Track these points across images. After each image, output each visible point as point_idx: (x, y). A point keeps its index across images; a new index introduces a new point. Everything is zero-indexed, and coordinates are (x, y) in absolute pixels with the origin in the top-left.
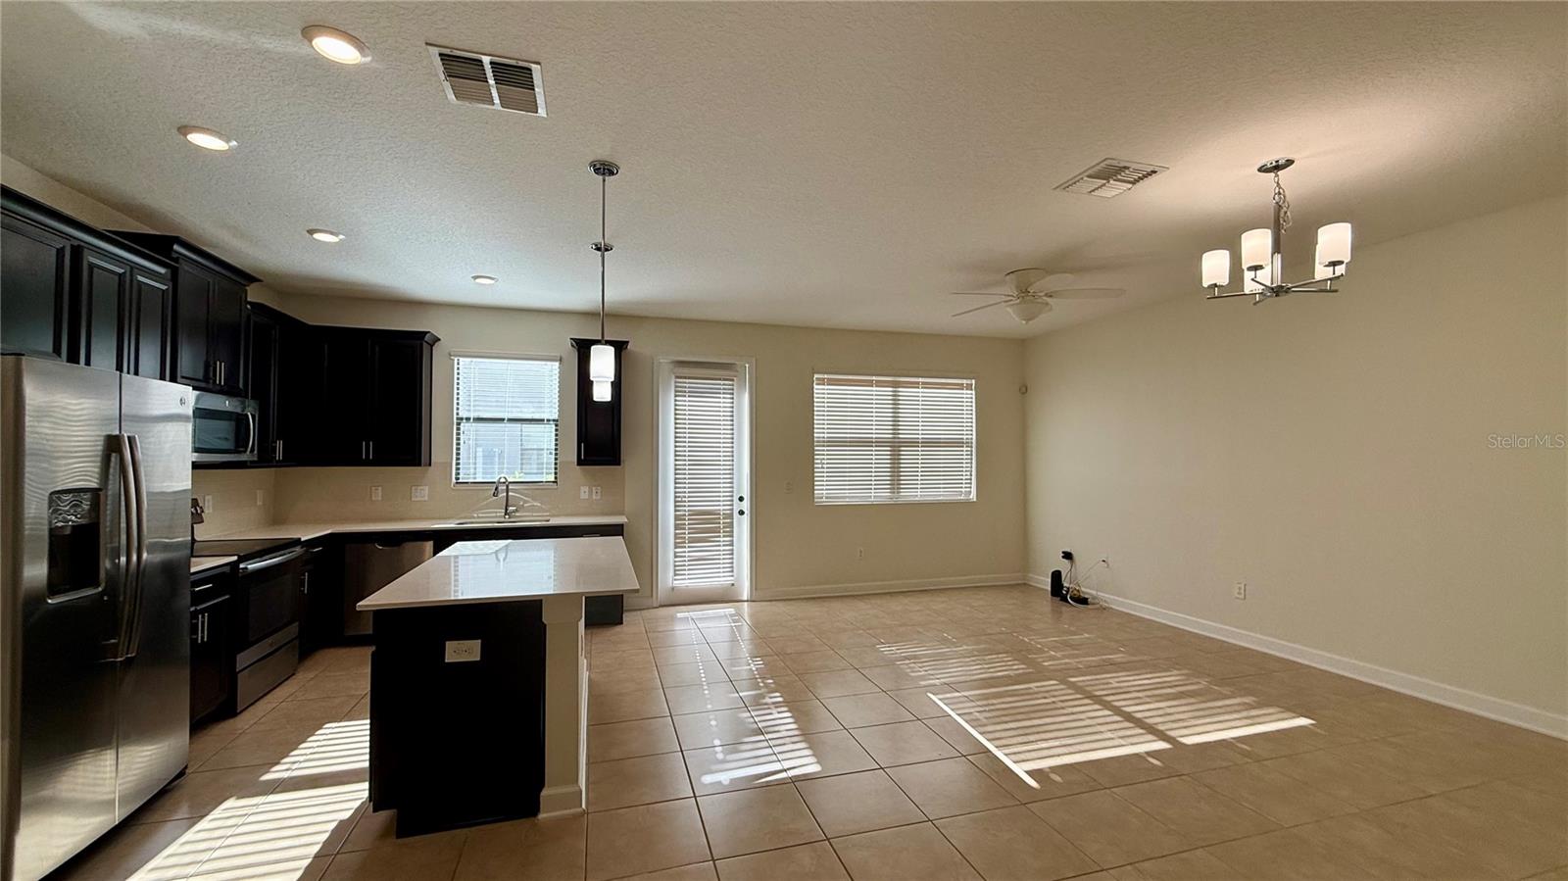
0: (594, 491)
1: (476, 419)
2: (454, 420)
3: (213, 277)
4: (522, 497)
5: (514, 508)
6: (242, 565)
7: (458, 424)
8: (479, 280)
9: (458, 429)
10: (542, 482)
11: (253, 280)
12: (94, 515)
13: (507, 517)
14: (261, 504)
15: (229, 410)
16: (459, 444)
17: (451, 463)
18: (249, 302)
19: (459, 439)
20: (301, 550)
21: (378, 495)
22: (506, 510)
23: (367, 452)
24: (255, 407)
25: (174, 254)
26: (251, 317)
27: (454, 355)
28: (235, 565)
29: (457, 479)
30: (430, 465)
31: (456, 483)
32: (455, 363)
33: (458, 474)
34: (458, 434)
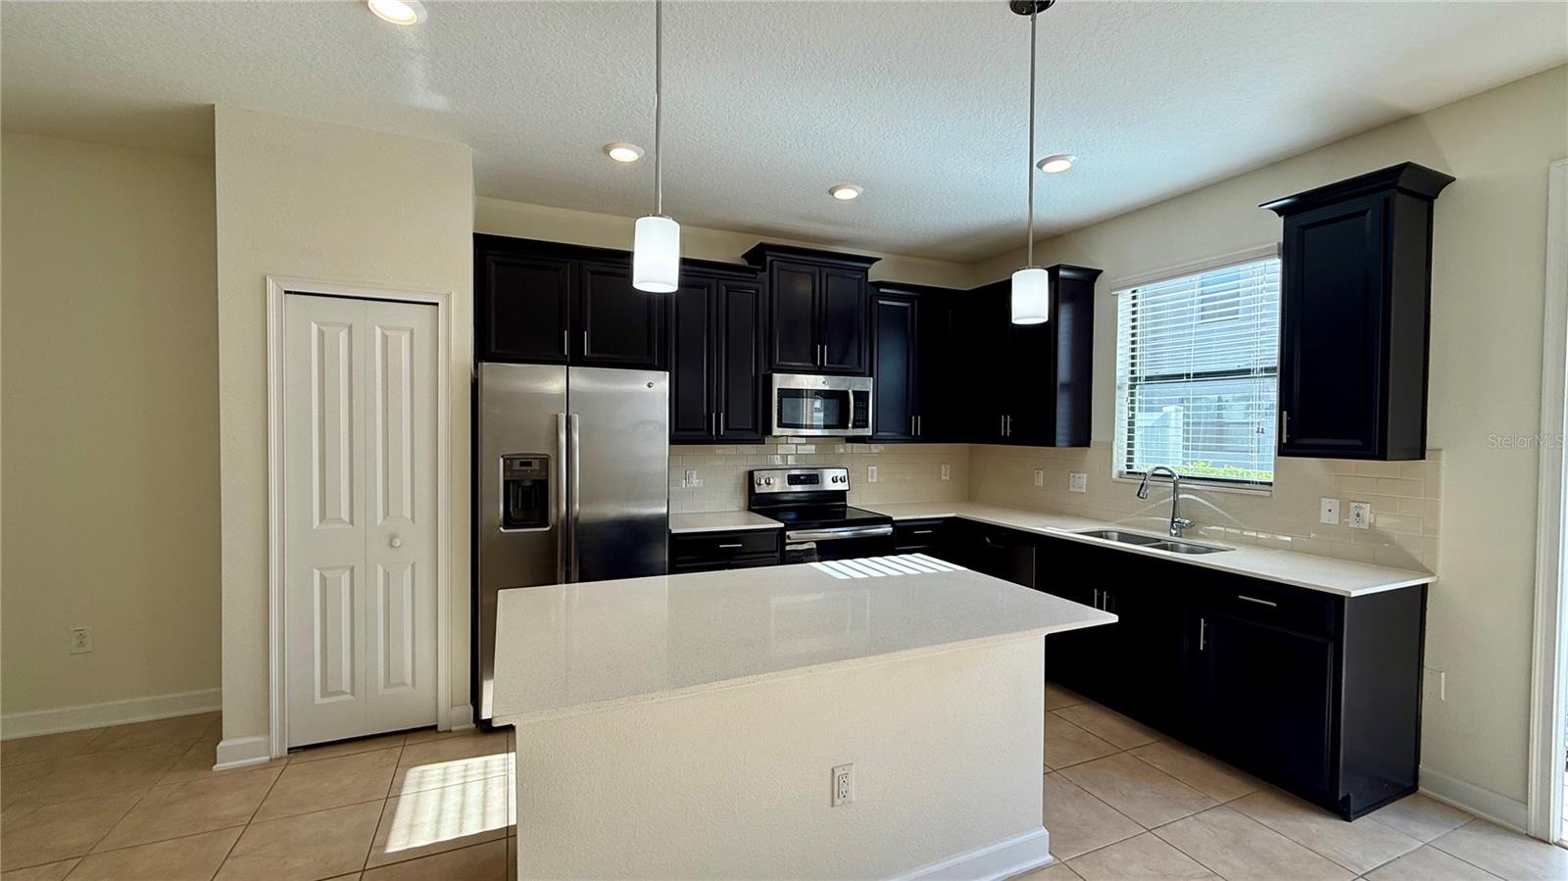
0: (1353, 511)
1: (1148, 378)
2: (1118, 382)
3: (817, 269)
4: (1207, 503)
5: (1187, 521)
6: (788, 533)
7: (1132, 387)
8: (1047, 168)
9: (1132, 394)
10: (1248, 482)
11: (871, 260)
12: (544, 474)
13: (1174, 532)
14: (948, 478)
15: (827, 388)
16: (1133, 416)
17: (1112, 444)
18: (872, 283)
19: (1132, 409)
20: (891, 529)
21: (1040, 480)
22: (1173, 522)
23: (1006, 428)
24: (867, 384)
25: (769, 259)
26: (874, 298)
27: (1117, 290)
28: (782, 531)
29: (1129, 467)
30: (1088, 445)
31: (1128, 473)
32: (1120, 300)
33: (1130, 460)
34: (1132, 402)
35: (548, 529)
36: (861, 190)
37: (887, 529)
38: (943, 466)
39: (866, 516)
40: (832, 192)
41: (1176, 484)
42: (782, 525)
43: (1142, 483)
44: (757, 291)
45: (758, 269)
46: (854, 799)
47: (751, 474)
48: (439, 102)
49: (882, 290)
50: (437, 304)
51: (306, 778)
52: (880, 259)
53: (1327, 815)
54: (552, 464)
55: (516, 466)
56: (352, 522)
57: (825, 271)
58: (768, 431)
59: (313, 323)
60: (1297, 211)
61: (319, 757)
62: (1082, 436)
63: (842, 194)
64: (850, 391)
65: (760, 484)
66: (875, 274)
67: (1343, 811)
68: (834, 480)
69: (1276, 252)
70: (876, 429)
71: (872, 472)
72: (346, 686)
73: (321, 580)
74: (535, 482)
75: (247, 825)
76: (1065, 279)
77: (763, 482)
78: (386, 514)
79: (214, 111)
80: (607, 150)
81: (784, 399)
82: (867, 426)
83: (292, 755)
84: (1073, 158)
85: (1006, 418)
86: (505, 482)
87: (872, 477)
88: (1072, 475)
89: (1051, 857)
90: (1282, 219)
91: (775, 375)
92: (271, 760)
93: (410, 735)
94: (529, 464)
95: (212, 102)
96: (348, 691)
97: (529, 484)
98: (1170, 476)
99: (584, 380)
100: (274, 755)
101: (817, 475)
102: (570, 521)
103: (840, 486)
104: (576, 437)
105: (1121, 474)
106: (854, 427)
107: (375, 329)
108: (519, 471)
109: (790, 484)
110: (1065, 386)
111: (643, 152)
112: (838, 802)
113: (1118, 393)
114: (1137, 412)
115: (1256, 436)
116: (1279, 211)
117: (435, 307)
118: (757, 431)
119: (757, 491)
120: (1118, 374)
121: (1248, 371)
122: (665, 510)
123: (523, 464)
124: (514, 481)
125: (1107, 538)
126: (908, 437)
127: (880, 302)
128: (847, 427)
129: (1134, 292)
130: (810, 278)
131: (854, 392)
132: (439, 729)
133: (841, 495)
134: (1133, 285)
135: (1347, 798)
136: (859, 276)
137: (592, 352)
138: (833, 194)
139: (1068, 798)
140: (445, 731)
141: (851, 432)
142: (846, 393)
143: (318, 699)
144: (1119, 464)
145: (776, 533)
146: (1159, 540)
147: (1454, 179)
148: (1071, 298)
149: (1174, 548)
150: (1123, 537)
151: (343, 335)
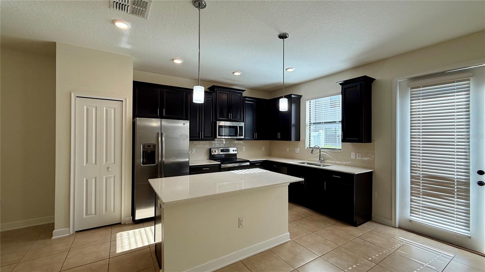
0: (358, 155)
1: (314, 123)
2: (306, 124)
3: (229, 93)
4: (327, 155)
5: (323, 159)
6: (221, 165)
7: (310, 125)
8: (288, 70)
9: (310, 127)
10: (336, 149)
11: (243, 91)
12: (154, 149)
13: (320, 162)
14: (264, 150)
15: (232, 125)
16: (310, 133)
17: (305, 140)
18: (243, 97)
19: (310, 131)
20: (249, 164)
21: (288, 149)
22: (320, 159)
23: (279, 136)
24: (242, 124)
25: (215, 89)
26: (244, 101)
27: (305, 101)
28: (220, 165)
29: (310, 146)
30: (299, 140)
31: (309, 147)
32: (307, 103)
33: (310, 144)
34: (310, 129)
35: (155, 165)
36: (241, 73)
37: (248, 164)
38: (263, 147)
39: (242, 160)
40: (233, 73)
41: (320, 150)
42: (220, 163)
43: (312, 150)
44: (212, 98)
45: (213, 92)
46: (244, 226)
47: (210, 149)
48: (128, 47)
49: (246, 99)
50: (123, 101)
51: (83, 239)
52: (245, 90)
53: (352, 226)
54: (157, 147)
55: (146, 147)
56: (96, 164)
57: (231, 93)
58: (215, 137)
59: (85, 106)
60: (344, 84)
61: (85, 233)
62: (298, 138)
63: (236, 74)
64: (238, 126)
65: (213, 152)
66: (244, 94)
67: (355, 225)
68: (234, 151)
69: (341, 93)
70: (245, 137)
71: (244, 148)
72: (93, 212)
73: (86, 181)
74: (152, 152)
75: (69, 251)
76: (293, 97)
77: (214, 151)
78: (106, 161)
79: (56, 44)
80: (173, 60)
81: (220, 128)
82: (242, 136)
83: (76, 233)
84: (294, 69)
85: (279, 133)
86: (143, 151)
87: (244, 150)
88: (296, 148)
89: (290, 239)
90: (341, 86)
91: (217, 122)
92: (70, 235)
93: (113, 226)
94: (150, 146)
95: (55, 41)
96: (94, 214)
97: (149, 152)
98: (319, 148)
99: (165, 123)
100: (71, 234)
101: (229, 149)
102: (162, 163)
103: (235, 152)
104: (164, 139)
105: (307, 148)
106: (239, 136)
107: (104, 108)
108: (147, 148)
109: (221, 152)
110: (294, 125)
111: (183, 61)
112: (240, 226)
113: (306, 127)
114: (311, 132)
115: (337, 138)
116: (340, 84)
117: (122, 102)
118: (212, 136)
119: (212, 154)
120: (306, 122)
121: (335, 122)
122: (188, 160)
123: (148, 146)
124: (145, 151)
125: (304, 164)
126: (253, 139)
127: (246, 102)
128: (237, 136)
129: (310, 101)
130: (227, 95)
131: (239, 126)
132: (122, 224)
133: (235, 155)
134: (310, 99)
135: (356, 222)
136: (240, 95)
137: (166, 115)
138: (234, 74)
139: (294, 227)
140: (124, 224)
141: (238, 137)
142: (237, 127)
143: (84, 216)
144: (307, 145)
145: (218, 165)
146: (316, 164)
147: (375, 79)
148: (295, 102)
149: (320, 166)
150: (308, 164)
151: (94, 109)
